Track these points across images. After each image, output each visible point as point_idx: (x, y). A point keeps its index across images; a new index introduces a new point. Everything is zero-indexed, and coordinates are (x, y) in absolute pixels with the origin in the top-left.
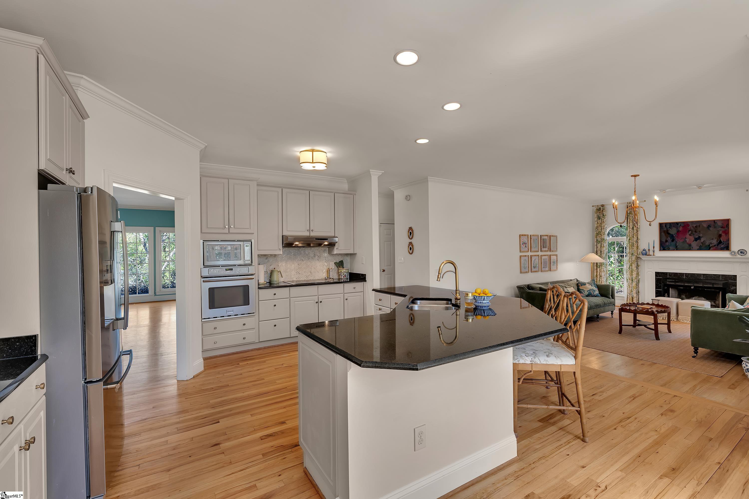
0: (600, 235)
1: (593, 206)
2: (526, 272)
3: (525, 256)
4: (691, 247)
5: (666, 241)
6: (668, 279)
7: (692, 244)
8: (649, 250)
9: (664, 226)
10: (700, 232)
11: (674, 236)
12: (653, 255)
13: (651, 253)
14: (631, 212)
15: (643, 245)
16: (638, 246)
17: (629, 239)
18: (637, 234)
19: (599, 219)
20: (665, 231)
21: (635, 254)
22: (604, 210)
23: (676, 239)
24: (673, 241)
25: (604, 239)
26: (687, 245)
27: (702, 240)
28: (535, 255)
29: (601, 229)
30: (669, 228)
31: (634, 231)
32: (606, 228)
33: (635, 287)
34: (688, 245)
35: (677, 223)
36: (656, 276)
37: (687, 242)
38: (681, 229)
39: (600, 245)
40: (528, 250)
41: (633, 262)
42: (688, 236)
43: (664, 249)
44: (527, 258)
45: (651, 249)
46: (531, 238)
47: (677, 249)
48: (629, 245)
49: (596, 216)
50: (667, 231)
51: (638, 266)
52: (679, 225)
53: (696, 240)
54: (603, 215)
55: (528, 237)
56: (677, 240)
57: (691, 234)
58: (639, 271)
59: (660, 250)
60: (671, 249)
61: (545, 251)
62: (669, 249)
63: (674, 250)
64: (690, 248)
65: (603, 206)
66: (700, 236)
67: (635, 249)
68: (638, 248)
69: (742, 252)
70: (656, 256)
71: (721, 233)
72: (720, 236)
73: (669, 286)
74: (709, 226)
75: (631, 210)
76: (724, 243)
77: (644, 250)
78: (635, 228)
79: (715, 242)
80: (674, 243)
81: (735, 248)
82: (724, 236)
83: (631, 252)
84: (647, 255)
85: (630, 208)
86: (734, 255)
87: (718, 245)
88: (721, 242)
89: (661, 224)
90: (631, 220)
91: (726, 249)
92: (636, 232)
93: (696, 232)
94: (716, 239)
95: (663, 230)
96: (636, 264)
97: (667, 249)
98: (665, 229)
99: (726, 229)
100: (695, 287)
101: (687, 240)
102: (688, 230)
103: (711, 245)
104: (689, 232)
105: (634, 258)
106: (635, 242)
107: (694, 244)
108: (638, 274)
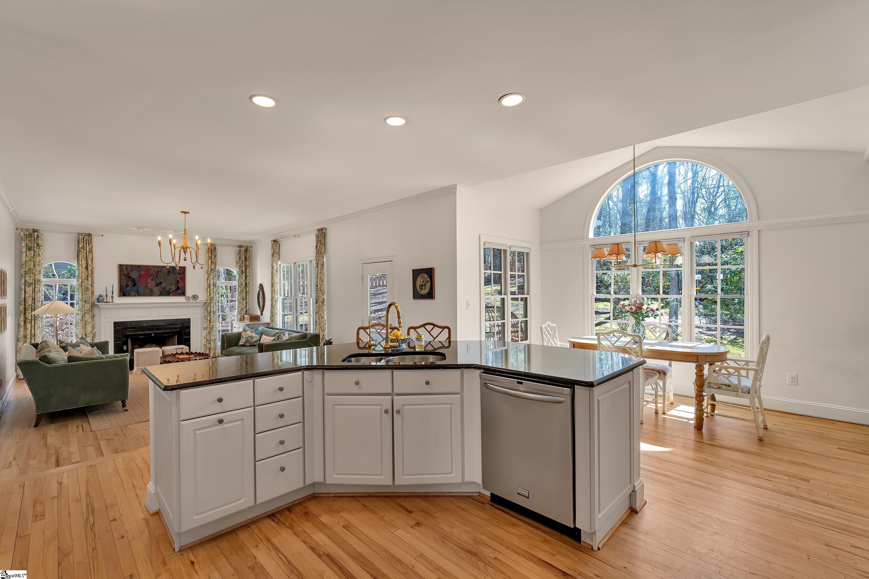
0: (32, 275)
1: (17, 229)
4: (153, 293)
5: (127, 286)
6: (129, 328)
7: (153, 289)
8: (107, 296)
9: (124, 268)
10: (161, 277)
11: (136, 280)
12: (112, 302)
13: (109, 299)
14: (84, 246)
15: (99, 290)
16: (93, 291)
17: (81, 282)
19: (30, 251)
20: (125, 273)
21: (90, 302)
22: (39, 238)
23: (138, 284)
24: (134, 285)
25: (39, 281)
27: (163, 285)
29: (34, 265)
30: (130, 271)
31: (88, 272)
32: (41, 264)
34: (149, 291)
35: (139, 266)
36: (115, 326)
37: (149, 287)
38: (142, 273)
39: (31, 288)
41: (86, 311)
42: (149, 281)
43: (124, 295)
45: (110, 294)
47: (138, 294)
48: (81, 289)
49: (23, 244)
50: (128, 274)
51: (93, 317)
52: (141, 268)
53: (157, 285)
54: (38, 245)
56: (138, 285)
57: (153, 279)
58: (95, 323)
59: (120, 296)
60: (132, 295)
62: (129, 295)
63: (135, 296)
64: (151, 294)
65: (36, 231)
66: (161, 281)
67: (90, 295)
68: (93, 293)
69: (195, 297)
70: (115, 303)
71: (178, 279)
72: (178, 282)
73: (127, 337)
74: (169, 272)
75: (83, 243)
76: (181, 289)
77: (100, 296)
78: (90, 268)
79: (173, 288)
80: (135, 288)
81: (189, 292)
82: (181, 282)
83: (84, 298)
84: (104, 302)
85: (82, 241)
86: (188, 300)
87: (176, 291)
88: (178, 288)
89: (121, 266)
90: (84, 258)
91: (182, 295)
92: (91, 274)
93: (157, 277)
94: (175, 285)
95: (123, 272)
96: (92, 314)
97: (127, 294)
98: (126, 272)
99: (183, 275)
100: (155, 334)
101: (149, 285)
102: (150, 275)
103: (170, 291)
104: (151, 277)
105: (88, 306)
106: (90, 286)
107: (156, 290)
108: (93, 327)
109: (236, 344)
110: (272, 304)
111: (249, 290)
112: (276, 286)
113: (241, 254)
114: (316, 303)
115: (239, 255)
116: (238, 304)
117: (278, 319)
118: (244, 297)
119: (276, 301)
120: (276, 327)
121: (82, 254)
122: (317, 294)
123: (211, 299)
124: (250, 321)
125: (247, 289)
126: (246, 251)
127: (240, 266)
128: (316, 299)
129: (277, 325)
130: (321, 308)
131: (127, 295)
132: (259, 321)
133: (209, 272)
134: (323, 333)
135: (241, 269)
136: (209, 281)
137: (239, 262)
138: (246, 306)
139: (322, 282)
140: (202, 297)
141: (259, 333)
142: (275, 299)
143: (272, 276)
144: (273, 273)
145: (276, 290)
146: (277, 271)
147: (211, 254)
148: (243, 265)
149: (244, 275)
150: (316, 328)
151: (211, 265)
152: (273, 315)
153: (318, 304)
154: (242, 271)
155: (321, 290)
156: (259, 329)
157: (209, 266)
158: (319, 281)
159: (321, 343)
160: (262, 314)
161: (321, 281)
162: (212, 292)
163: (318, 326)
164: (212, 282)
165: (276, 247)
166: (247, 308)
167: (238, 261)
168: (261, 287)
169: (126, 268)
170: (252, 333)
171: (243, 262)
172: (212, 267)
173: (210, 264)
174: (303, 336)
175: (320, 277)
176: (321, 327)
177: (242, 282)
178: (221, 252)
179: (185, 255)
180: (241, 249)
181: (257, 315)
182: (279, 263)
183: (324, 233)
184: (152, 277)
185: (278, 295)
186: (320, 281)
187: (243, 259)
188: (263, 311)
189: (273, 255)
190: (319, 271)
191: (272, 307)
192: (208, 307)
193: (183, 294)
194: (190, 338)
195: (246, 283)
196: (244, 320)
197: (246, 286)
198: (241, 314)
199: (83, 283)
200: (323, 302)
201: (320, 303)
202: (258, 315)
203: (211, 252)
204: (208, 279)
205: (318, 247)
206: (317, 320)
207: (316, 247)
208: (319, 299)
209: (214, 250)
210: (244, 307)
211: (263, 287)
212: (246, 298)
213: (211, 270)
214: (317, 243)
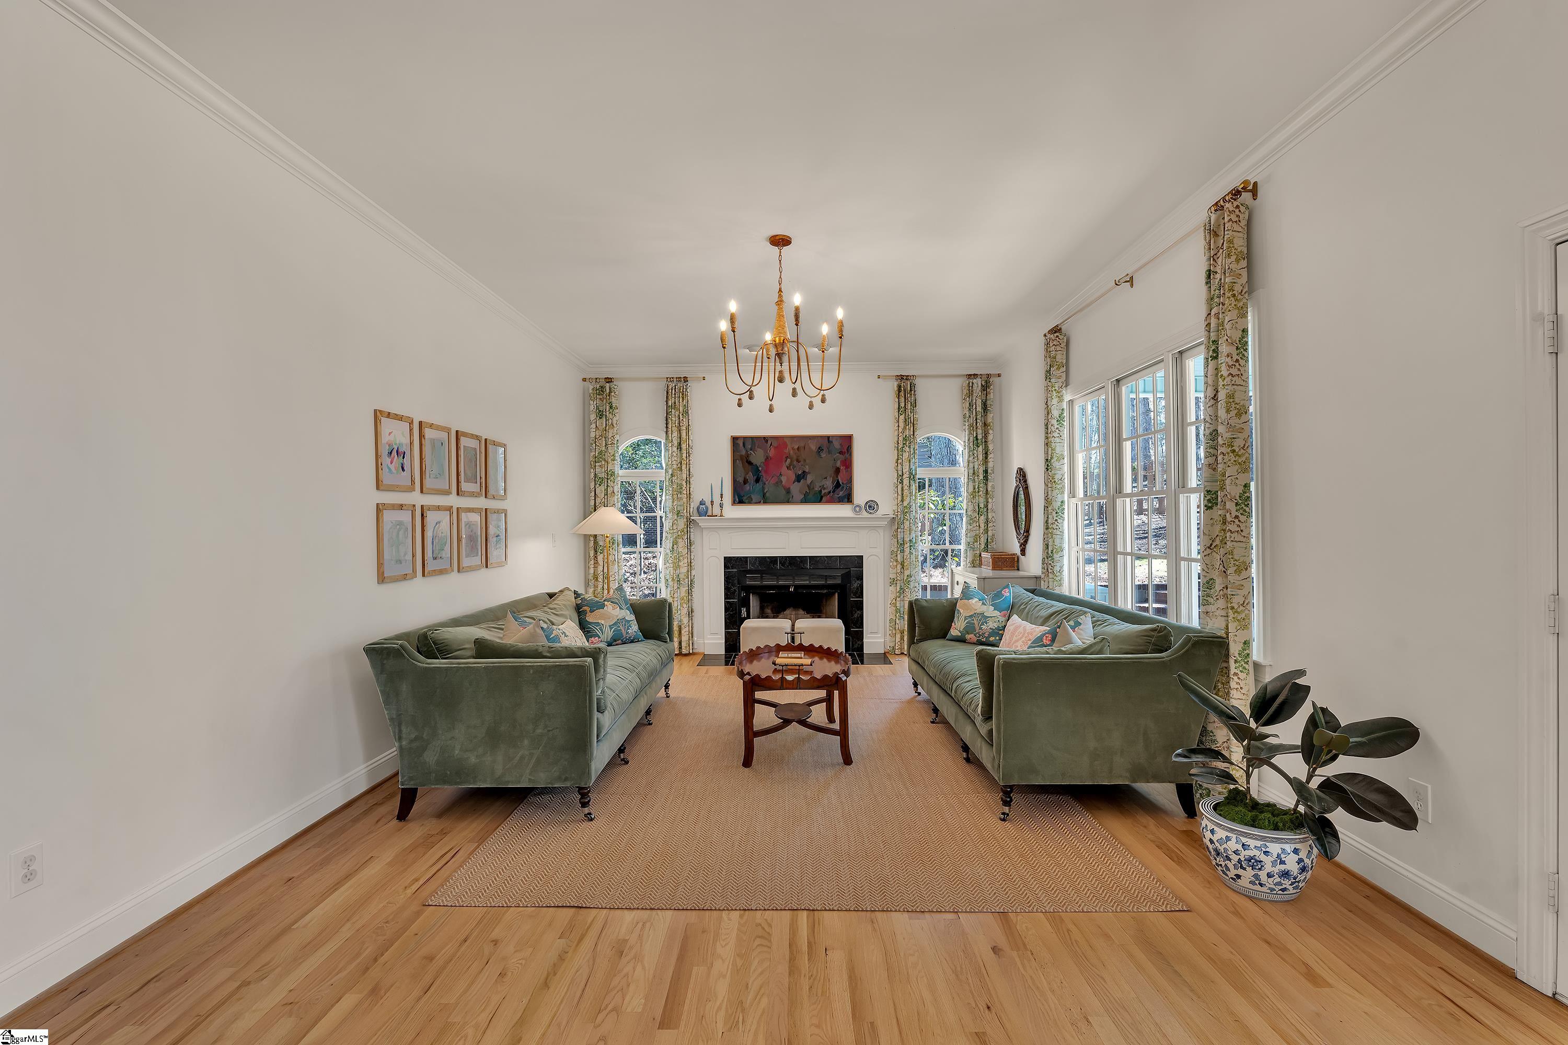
0: (603, 463)
1: (584, 380)
2: (405, 577)
3: (401, 507)
4: (791, 496)
5: (745, 482)
6: (750, 572)
7: (791, 488)
8: (712, 502)
9: (740, 442)
10: (805, 460)
11: (760, 469)
12: (721, 516)
13: (716, 510)
14: (675, 403)
15: (700, 492)
16: (690, 493)
17: (672, 474)
18: (688, 460)
19: (600, 418)
20: (743, 455)
21: (685, 514)
22: (613, 394)
23: (764, 477)
24: (757, 481)
25: (613, 474)
26: (783, 490)
27: (809, 478)
28: (438, 508)
29: (606, 445)
30: (751, 450)
31: (681, 454)
32: (617, 444)
33: (685, 598)
34: (784, 492)
35: (765, 439)
36: (726, 567)
37: (783, 483)
38: (772, 453)
39: (603, 488)
40: (413, 482)
41: (679, 533)
42: (784, 469)
43: (741, 502)
44: (405, 517)
45: (717, 500)
46: (421, 436)
47: (765, 500)
48: (671, 489)
49: (592, 407)
50: (748, 456)
51: (690, 544)
52: (769, 442)
53: (799, 478)
54: (611, 407)
55: (411, 430)
56: (764, 480)
57: (790, 466)
58: (692, 557)
59: (734, 503)
60: (754, 501)
61: (472, 495)
62: (750, 502)
63: (760, 502)
64: (787, 499)
65: (609, 380)
66: (805, 469)
67: (685, 500)
68: (689, 496)
69: (871, 506)
70: (726, 517)
71: (838, 464)
72: (837, 471)
73: (749, 589)
74: (820, 449)
75: (675, 398)
76: (843, 487)
77: (702, 503)
78: (684, 446)
79: (829, 484)
80: (759, 486)
81: (860, 497)
82: (844, 471)
83: (675, 507)
84: (708, 516)
85: (673, 393)
86: (858, 512)
87: (834, 491)
88: (838, 485)
89: (735, 439)
90: (676, 426)
91: (846, 500)
92: (686, 457)
93: (798, 461)
94: (832, 478)
95: (738, 453)
96: (687, 538)
97: (746, 499)
98: (743, 453)
99: (847, 455)
100: (796, 587)
101: (784, 479)
102: (784, 456)
103: (823, 492)
104: (786, 461)
105: (682, 523)
106: (684, 483)
107: (796, 489)
108: (690, 564)
109: (943, 634)
110: (1047, 522)
111: (993, 487)
112: (1058, 467)
113: (974, 394)
114: (1211, 508)
115: (968, 399)
116: (967, 523)
117: (1066, 568)
118: (982, 505)
119: (1060, 511)
120: (1057, 591)
121: (673, 419)
122: (1214, 469)
123: (906, 511)
124: (994, 568)
125: (990, 484)
126: (985, 387)
127: (971, 426)
128: (1208, 491)
129: (1060, 585)
130: (1233, 527)
131: (746, 501)
132: (1018, 570)
133: (901, 446)
134: (1242, 636)
135: (975, 433)
136: (900, 466)
137: (970, 417)
138: (986, 531)
139: (1239, 415)
140: (887, 508)
141: (1006, 606)
142: (1056, 505)
143: (1047, 438)
144: (1050, 426)
145: (1057, 477)
146: (1060, 419)
147: (905, 401)
148: (978, 424)
149: (980, 449)
150: (1211, 608)
151: (905, 428)
152: (1050, 555)
153: (1217, 512)
154: (977, 439)
155: (1233, 451)
156: (1006, 593)
157: (901, 430)
158: (1222, 413)
159: (1235, 674)
160: (1023, 552)
161: (1233, 413)
162: (906, 492)
163: (1221, 603)
164: (906, 470)
165: (1058, 348)
166: (990, 533)
167: (967, 413)
168: (1022, 475)
169: (743, 443)
170: (983, 604)
171: (978, 417)
172: (907, 433)
173: (902, 424)
174: (1152, 637)
175: (1230, 396)
176: (1232, 608)
177: (976, 467)
178: (925, 391)
179: (781, 365)
180: (973, 383)
181: (1011, 555)
182: (1067, 397)
183: (1247, 208)
184: (789, 460)
185: (1063, 493)
186: (1228, 411)
187: (979, 409)
188: (1026, 542)
189: (1048, 375)
190: (1224, 372)
191: (1047, 529)
192: (899, 530)
193: (848, 498)
194: (862, 602)
195: (986, 471)
196: (980, 565)
197: (986, 478)
198: (973, 549)
199: (674, 476)
200: (1244, 501)
201: (1230, 505)
202: (1014, 555)
203: (905, 396)
204: (897, 462)
205: (1218, 276)
206: (1215, 575)
207: (1209, 277)
208: (1222, 489)
209: (911, 390)
210: (981, 531)
211: (1025, 477)
212: (985, 509)
213: (905, 439)
214: (1213, 258)
